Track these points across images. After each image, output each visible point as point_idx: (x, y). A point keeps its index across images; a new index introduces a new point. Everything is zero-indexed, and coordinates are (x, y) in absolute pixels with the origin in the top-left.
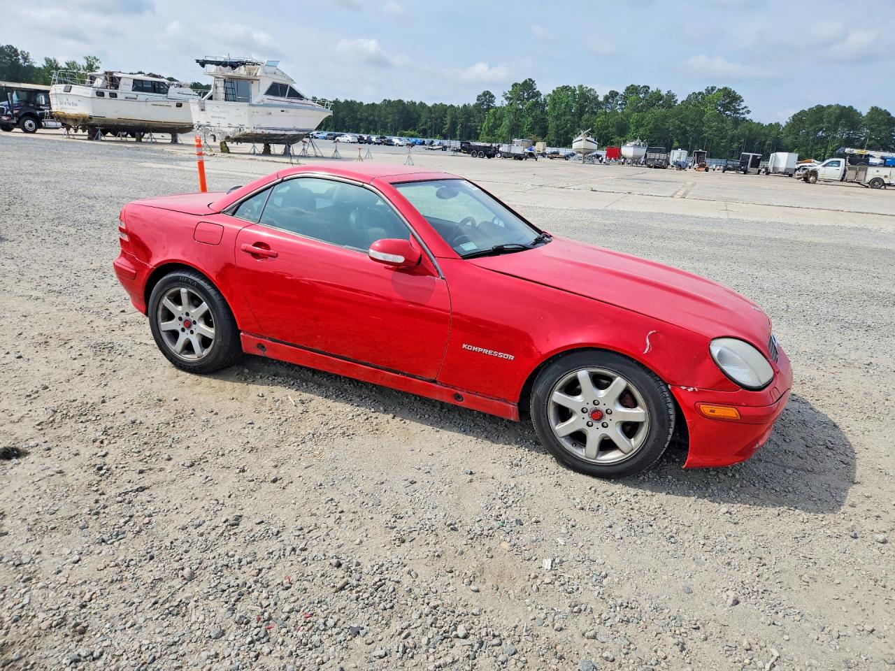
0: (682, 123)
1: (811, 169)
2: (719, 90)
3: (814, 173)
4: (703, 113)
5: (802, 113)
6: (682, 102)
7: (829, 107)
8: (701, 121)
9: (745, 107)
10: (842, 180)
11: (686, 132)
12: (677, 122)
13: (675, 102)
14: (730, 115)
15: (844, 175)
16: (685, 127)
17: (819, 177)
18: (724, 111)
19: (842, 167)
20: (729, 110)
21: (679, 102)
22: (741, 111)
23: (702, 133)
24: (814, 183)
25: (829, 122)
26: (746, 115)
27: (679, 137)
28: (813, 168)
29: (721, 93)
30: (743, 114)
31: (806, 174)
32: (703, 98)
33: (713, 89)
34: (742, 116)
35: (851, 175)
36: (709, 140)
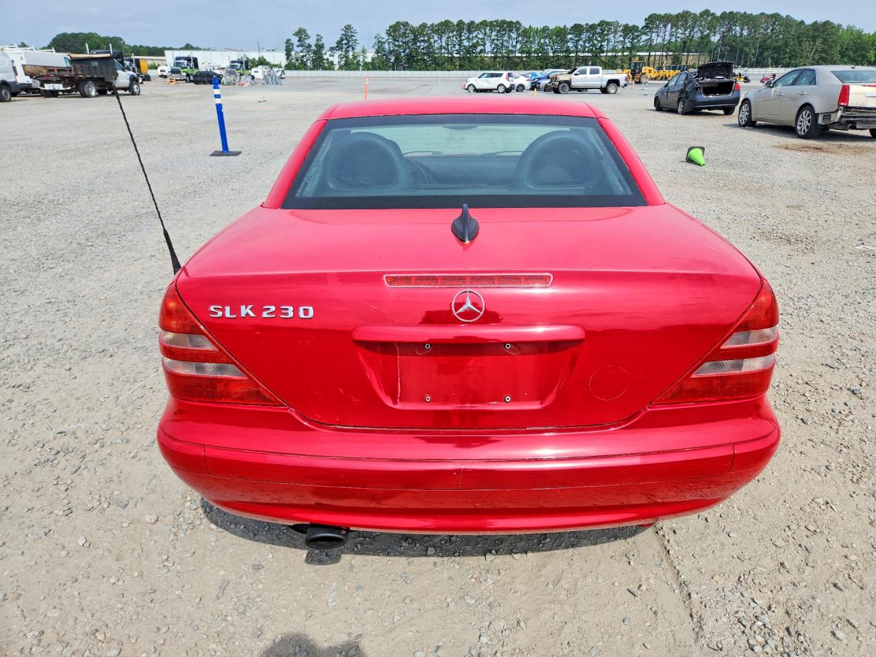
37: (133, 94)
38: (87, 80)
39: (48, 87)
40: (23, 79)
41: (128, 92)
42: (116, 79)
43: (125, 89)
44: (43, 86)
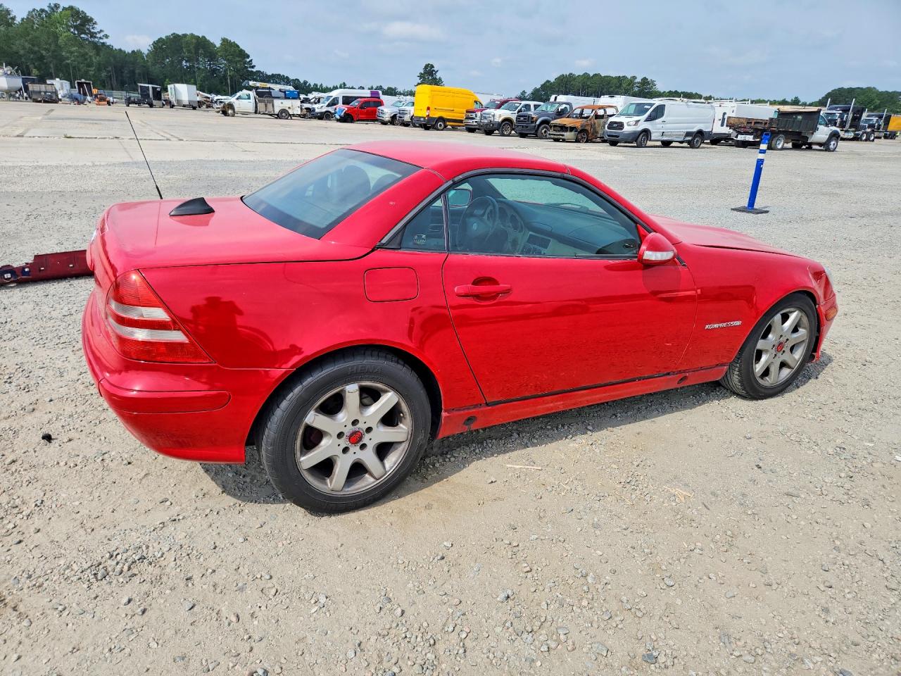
0: (33, 45)
1: (227, 102)
2: (64, 9)
3: (231, 106)
4: (56, 37)
5: (160, 40)
6: (23, 19)
7: (185, 35)
8: (57, 45)
9: (101, 31)
10: (256, 112)
11: (41, 58)
12: (27, 45)
13: (13, 18)
14: (87, 39)
15: (256, 107)
16: (39, 51)
17: (236, 110)
18: (79, 34)
19: (252, 100)
20: (85, 33)
21: (18, 20)
22: (98, 35)
23: (62, 59)
24: (233, 116)
25: (189, 51)
26: (104, 40)
27: (36, 64)
28: (229, 101)
29: (69, 12)
30: (100, 38)
31: (224, 107)
32: (49, 16)
33: (57, 6)
34: (101, 41)
35: (261, 107)
36: (74, 68)
37: (828, 150)
38: (780, 132)
39: (741, 138)
40: (719, 129)
41: (822, 148)
42: (813, 134)
43: (820, 144)
44: (737, 137)
